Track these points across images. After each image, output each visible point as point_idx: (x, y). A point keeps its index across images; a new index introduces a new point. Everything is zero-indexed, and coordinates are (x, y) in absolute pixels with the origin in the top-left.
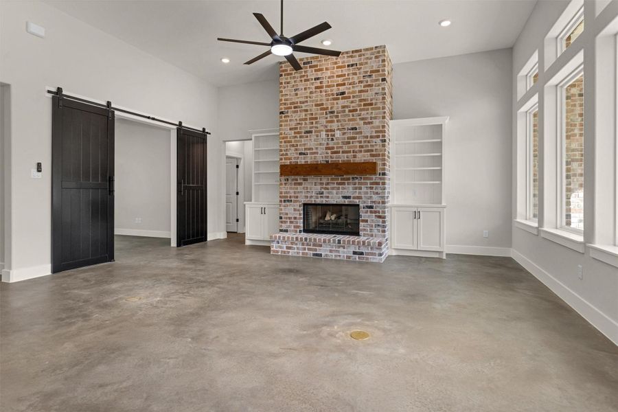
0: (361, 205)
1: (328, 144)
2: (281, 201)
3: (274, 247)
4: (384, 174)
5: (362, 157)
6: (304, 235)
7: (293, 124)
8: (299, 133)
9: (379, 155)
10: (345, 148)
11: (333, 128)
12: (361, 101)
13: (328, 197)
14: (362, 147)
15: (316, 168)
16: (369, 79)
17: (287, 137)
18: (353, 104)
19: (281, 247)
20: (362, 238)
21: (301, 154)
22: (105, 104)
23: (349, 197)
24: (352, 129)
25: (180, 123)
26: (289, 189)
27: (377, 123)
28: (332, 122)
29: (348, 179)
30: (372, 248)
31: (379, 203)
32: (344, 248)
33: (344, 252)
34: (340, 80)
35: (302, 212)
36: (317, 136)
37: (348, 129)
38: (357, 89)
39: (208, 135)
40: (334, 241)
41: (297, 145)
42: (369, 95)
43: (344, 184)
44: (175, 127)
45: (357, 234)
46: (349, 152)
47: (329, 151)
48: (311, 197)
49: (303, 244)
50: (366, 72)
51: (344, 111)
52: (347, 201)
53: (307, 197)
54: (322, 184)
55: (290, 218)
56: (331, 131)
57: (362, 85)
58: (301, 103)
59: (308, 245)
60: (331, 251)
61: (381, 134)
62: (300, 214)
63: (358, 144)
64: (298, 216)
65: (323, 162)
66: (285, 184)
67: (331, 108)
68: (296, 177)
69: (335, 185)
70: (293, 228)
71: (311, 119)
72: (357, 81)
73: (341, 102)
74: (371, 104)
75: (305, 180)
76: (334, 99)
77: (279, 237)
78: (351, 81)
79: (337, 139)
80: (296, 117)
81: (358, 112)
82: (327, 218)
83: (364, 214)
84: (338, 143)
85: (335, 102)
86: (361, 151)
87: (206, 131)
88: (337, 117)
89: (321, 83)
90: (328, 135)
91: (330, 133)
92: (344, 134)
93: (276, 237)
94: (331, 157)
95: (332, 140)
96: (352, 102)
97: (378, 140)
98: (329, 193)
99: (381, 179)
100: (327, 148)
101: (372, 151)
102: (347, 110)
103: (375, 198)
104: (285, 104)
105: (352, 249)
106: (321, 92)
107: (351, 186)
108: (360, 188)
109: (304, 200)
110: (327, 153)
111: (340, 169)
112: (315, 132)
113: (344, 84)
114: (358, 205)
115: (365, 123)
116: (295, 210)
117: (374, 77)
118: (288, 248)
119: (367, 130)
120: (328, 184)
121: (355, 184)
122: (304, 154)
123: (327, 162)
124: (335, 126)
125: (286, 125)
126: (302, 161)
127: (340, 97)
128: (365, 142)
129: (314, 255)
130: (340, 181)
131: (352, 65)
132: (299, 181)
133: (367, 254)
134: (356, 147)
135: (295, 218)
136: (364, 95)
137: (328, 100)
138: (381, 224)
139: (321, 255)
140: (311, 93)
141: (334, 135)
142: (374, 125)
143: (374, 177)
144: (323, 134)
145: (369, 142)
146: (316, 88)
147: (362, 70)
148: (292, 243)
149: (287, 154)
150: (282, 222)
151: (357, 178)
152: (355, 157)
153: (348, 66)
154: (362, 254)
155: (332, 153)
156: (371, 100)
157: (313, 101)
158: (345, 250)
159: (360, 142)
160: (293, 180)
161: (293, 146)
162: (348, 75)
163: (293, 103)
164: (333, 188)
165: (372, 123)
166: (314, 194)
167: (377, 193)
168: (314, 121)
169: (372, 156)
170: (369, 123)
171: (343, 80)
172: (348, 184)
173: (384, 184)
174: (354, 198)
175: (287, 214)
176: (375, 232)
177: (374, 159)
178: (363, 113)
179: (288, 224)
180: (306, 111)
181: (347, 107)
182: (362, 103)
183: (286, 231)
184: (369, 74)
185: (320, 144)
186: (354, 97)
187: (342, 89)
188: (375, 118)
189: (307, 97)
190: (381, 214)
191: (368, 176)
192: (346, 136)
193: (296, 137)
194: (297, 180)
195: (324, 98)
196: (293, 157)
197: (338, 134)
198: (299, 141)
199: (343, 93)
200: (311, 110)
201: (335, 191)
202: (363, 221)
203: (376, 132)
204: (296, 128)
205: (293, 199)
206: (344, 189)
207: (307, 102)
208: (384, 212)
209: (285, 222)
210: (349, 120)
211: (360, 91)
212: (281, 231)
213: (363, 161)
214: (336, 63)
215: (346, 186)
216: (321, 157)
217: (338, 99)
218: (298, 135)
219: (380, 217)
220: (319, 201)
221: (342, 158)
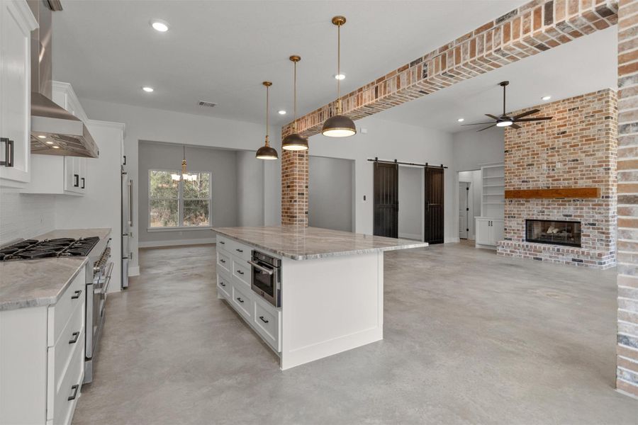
0: (583, 222)
1: (548, 173)
2: (506, 217)
3: (500, 250)
4: (608, 197)
5: (583, 184)
6: (526, 243)
7: (516, 160)
8: (521, 166)
9: (602, 181)
10: (566, 176)
11: (554, 161)
12: (582, 137)
13: (549, 215)
14: (584, 175)
15: (537, 193)
16: (591, 119)
17: (511, 170)
18: (574, 141)
19: (506, 251)
20: (583, 249)
21: (523, 182)
22: (393, 161)
23: (570, 216)
24: (574, 161)
25: (427, 164)
26: (513, 208)
27: (599, 154)
28: (553, 156)
29: (570, 201)
30: (591, 258)
31: (602, 221)
32: (563, 255)
33: (563, 259)
34: (561, 122)
35: (525, 226)
36: (539, 167)
37: (569, 161)
38: (578, 128)
39: (445, 169)
40: (553, 249)
41: (520, 175)
42: (592, 132)
43: (565, 205)
44: (423, 167)
45: (579, 246)
46: (571, 179)
47: (550, 179)
48: (533, 214)
49: (525, 250)
50: (589, 113)
51: (565, 147)
52: (568, 219)
53: (529, 214)
54: (543, 205)
55: (513, 230)
56: (552, 163)
57: (584, 124)
58: (523, 143)
59: (529, 250)
60: (550, 257)
61: (604, 164)
62: (523, 227)
63: (579, 173)
64: (521, 229)
65: (544, 188)
66: (510, 204)
67: (552, 145)
68: (520, 199)
69: (556, 206)
70: (516, 238)
71: (532, 155)
72: (578, 121)
73: (562, 140)
74: (594, 139)
75: (526, 201)
76: (555, 138)
77: (504, 243)
78: (572, 122)
79: (558, 169)
80: (519, 154)
81: (580, 147)
82: (550, 231)
83: (585, 230)
84: (559, 173)
85: (556, 140)
86: (582, 179)
87: (444, 166)
88: (558, 151)
89: (542, 126)
90: (549, 167)
91: (551, 165)
92: (565, 165)
93: (501, 243)
94: (552, 184)
95: (553, 170)
96: (573, 139)
97: (601, 169)
98: (549, 212)
99: (604, 201)
100: (547, 177)
101: (595, 178)
102: (568, 146)
103: (597, 217)
104: (509, 145)
105: (571, 257)
106: (542, 133)
107: (572, 207)
108: (582, 209)
109: (526, 217)
110: (548, 181)
111: (560, 194)
112: (537, 164)
113: (565, 125)
114: (580, 222)
115: (586, 155)
116: (518, 224)
117: (597, 117)
118: (511, 251)
119: (589, 161)
120: (549, 205)
121: (576, 205)
122: (527, 182)
123: (548, 187)
124: (555, 159)
125: (510, 161)
126: (524, 187)
127: (561, 136)
128: (587, 170)
129: (535, 258)
130: (561, 202)
131: (574, 109)
132: (522, 202)
133: (587, 262)
134: (578, 175)
135: (518, 230)
136: (585, 133)
137: (549, 139)
138: (604, 239)
139: (541, 259)
140: (533, 134)
141: (555, 166)
142: (597, 156)
143: (597, 200)
144: (545, 166)
145: (591, 171)
146: (538, 130)
147: (584, 112)
148: (515, 248)
149: (511, 182)
150: (506, 233)
151: (578, 200)
152: (576, 183)
153: (570, 110)
154: (581, 261)
155: (553, 180)
156: (594, 136)
157: (534, 141)
158: (564, 257)
159: (582, 171)
160: (516, 201)
161: (516, 176)
162: (569, 117)
163: (517, 143)
164: (554, 208)
165: (594, 155)
166: (535, 212)
167: (600, 213)
168: (536, 157)
169: (593, 182)
170: (591, 155)
171: (565, 122)
172: (569, 205)
173: (608, 205)
174: (575, 216)
175: (511, 227)
176: (598, 245)
177: (597, 186)
178: (584, 147)
179: (512, 234)
180: (529, 148)
181: (568, 143)
182: (584, 139)
183: (511, 239)
184: (591, 114)
185: (542, 174)
186: (575, 134)
187: (563, 129)
188: (598, 150)
189: (529, 138)
190: (604, 231)
191: (590, 199)
192: (567, 167)
193: (519, 169)
194: (520, 201)
195: (546, 138)
196: (516, 184)
197: (559, 165)
198: (522, 172)
199: (564, 133)
200: (533, 148)
201: (556, 211)
202: (585, 235)
203: (599, 162)
204: (519, 163)
205: (516, 216)
206: (565, 209)
207: (529, 142)
208: (608, 229)
209: (509, 233)
210: (570, 154)
211: (581, 130)
212: (506, 239)
213: (584, 187)
214: (557, 109)
215: (567, 206)
216: (542, 183)
217: (560, 137)
218: (521, 168)
219: (603, 233)
220: (540, 218)
221: (563, 184)
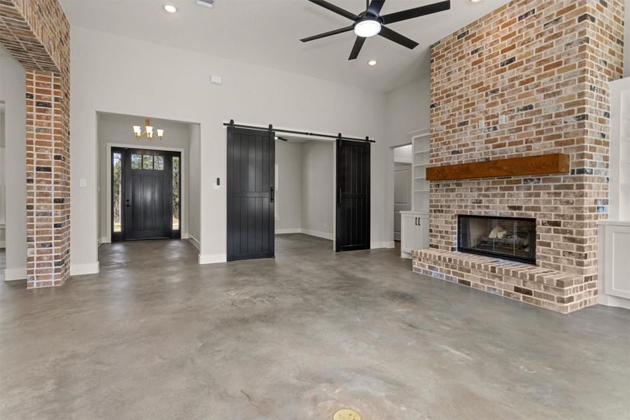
0: (539, 220)
1: (488, 136)
2: (431, 211)
4: (582, 171)
5: (539, 149)
6: (457, 255)
7: (445, 117)
8: (451, 127)
9: (572, 142)
10: (514, 138)
11: (495, 113)
12: (539, 64)
13: (488, 207)
14: (541, 132)
15: (468, 169)
16: (554, 27)
17: (437, 135)
18: (527, 72)
19: (423, 266)
21: (453, 153)
23: (519, 208)
24: (525, 108)
25: (340, 135)
26: (441, 197)
27: (568, 91)
28: (494, 104)
29: (519, 182)
30: (546, 288)
31: (572, 218)
32: (501, 280)
33: (501, 286)
34: (507, 43)
35: (456, 225)
36: (474, 127)
37: (519, 110)
38: (534, 48)
39: (372, 143)
40: (487, 268)
41: (449, 142)
42: (557, 50)
43: (511, 189)
44: (335, 139)
45: (531, 261)
46: (521, 142)
47: (490, 145)
48: (466, 206)
49: (447, 266)
50: (550, 17)
51: (513, 86)
52: (515, 214)
53: (461, 207)
54: (480, 190)
55: (441, 232)
56: (493, 116)
57: (543, 39)
58: (455, 88)
59: (452, 268)
60: (482, 281)
61: (576, 108)
62: (452, 228)
63: (534, 130)
64: (450, 230)
65: (481, 161)
66: (436, 190)
67: (494, 85)
68: (448, 182)
69: (498, 191)
70: (444, 245)
71: (466, 106)
72: (534, 36)
73: (509, 74)
74: (559, 64)
75: (458, 185)
76: (498, 72)
78: (524, 39)
79: (502, 126)
80: (449, 107)
81: (536, 82)
82: (493, 235)
83: (542, 233)
84: (503, 133)
85: (499, 76)
86: (539, 140)
87: (369, 139)
88: (502, 95)
89: (480, 55)
90: (489, 124)
91: (491, 121)
92: (512, 118)
93: (416, 253)
94: (493, 153)
95: (495, 129)
96: (526, 69)
97: (571, 119)
98: (489, 201)
99: (575, 179)
100: (487, 142)
101: (559, 136)
102: (517, 82)
103: (563, 209)
104: (436, 94)
105: (513, 283)
106: (480, 67)
107: (522, 192)
108: (538, 195)
109: (456, 211)
110: (487, 148)
111: (500, 169)
112: (472, 122)
113: (513, 47)
114: (534, 220)
115: (546, 96)
116: (446, 222)
117: (564, 20)
118: (430, 267)
119: (550, 106)
120: (487, 189)
121: (529, 188)
122: (458, 152)
123: (487, 160)
124: (498, 109)
125: (437, 120)
126: (455, 161)
127: (507, 66)
128: (546, 124)
129: (461, 281)
130: (505, 185)
131: (526, 15)
132: (452, 187)
133: (539, 295)
134: (531, 134)
135: (447, 232)
136: (544, 55)
137: (489, 76)
138: (574, 251)
139: (468, 283)
140: (467, 72)
141: (497, 123)
142: (563, 95)
143: (562, 177)
144: (482, 123)
145: (553, 124)
146: (474, 64)
147: (543, 16)
148: (435, 263)
149: (438, 155)
150: (432, 236)
151: (532, 180)
152: (529, 148)
153: (520, 18)
154: (529, 293)
155: (495, 147)
156: (559, 57)
157: (468, 83)
158: (503, 282)
159: (539, 126)
160: (444, 185)
161: (445, 144)
162: (520, 31)
163: (446, 91)
164: (495, 195)
165: (559, 93)
166: (469, 203)
167: (568, 202)
168: (470, 109)
169: (558, 144)
170: (554, 94)
171: (513, 41)
172: (518, 189)
173: (581, 187)
174: (527, 209)
175: (437, 227)
176: (564, 262)
177: (562, 150)
178: (542, 81)
179: (439, 239)
180: (461, 97)
181: (517, 78)
182: (542, 67)
183: (437, 247)
184: (555, 18)
185: (478, 137)
186: (528, 61)
187: (509, 55)
188: (566, 84)
189: (461, 79)
190: (574, 236)
191: (550, 176)
192: (515, 121)
193: (448, 132)
194: (449, 185)
195: (484, 75)
196: (446, 158)
197: (503, 120)
198: (452, 137)
199: (512, 60)
200: (466, 95)
201: (498, 200)
202: (542, 244)
203: (567, 105)
204: (449, 122)
205: (444, 209)
206: (511, 196)
207: (461, 85)
208: (582, 233)
209: (436, 236)
210: (520, 97)
211: (539, 50)
212: (431, 246)
213: (542, 154)
214: (501, 21)
215: (515, 191)
216: (478, 154)
217: (505, 70)
218: (451, 130)
219: (573, 240)
220: (476, 212)
221: (510, 152)
